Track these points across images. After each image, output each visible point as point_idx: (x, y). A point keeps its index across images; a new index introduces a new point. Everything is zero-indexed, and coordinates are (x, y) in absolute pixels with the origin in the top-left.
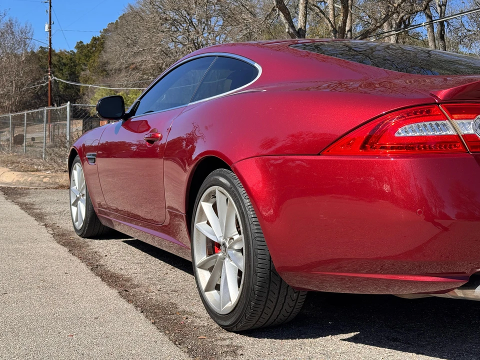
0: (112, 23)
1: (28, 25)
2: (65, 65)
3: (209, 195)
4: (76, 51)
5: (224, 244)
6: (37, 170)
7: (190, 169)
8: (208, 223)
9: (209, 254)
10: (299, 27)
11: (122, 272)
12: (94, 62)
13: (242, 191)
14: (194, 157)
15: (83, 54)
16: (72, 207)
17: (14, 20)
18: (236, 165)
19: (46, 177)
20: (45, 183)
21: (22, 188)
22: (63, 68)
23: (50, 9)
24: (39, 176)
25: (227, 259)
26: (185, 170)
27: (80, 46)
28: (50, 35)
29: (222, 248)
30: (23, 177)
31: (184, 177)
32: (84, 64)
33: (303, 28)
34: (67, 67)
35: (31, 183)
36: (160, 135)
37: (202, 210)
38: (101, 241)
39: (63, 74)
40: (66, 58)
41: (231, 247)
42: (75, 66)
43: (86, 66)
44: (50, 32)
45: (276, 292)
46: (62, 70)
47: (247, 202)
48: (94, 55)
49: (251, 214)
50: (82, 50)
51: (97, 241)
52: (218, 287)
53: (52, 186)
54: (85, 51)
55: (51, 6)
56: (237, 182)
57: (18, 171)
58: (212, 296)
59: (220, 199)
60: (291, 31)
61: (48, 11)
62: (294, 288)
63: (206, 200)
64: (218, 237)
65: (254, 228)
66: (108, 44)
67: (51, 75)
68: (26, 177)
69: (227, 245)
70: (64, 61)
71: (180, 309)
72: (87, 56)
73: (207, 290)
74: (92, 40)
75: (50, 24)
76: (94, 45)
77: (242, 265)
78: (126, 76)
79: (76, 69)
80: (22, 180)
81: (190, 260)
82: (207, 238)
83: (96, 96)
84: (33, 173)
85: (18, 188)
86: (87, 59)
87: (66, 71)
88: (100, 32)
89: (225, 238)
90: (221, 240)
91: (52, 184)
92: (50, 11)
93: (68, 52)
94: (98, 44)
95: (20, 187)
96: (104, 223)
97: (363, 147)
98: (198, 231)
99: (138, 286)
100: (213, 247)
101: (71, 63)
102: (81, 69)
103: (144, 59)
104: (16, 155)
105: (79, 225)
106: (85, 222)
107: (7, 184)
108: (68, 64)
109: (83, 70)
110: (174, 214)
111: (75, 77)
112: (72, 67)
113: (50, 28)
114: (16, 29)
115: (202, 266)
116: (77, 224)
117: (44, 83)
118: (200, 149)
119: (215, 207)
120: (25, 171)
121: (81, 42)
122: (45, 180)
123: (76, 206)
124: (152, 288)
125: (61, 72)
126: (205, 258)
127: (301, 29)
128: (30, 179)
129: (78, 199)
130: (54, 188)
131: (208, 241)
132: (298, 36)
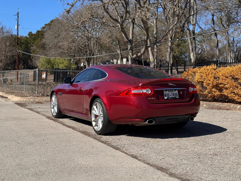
0: (47, 24)
1: (10, 29)
2: (23, 43)
3: (95, 104)
4: (28, 36)
5: (99, 115)
6: (27, 96)
7: (91, 98)
8: (95, 111)
9: (95, 118)
10: (130, 39)
11: (71, 126)
12: (38, 43)
13: (103, 103)
14: (92, 95)
15: (32, 38)
16: (52, 109)
17: (4, 26)
18: (102, 98)
19: (31, 99)
20: (31, 101)
21: (23, 103)
22: (22, 45)
23: (18, 18)
24: (29, 99)
25: (99, 119)
26: (90, 98)
27: (30, 34)
28: (18, 31)
29: (98, 116)
30: (22, 99)
31: (90, 100)
32: (33, 43)
33: (132, 39)
34: (24, 44)
35: (26, 101)
36: (82, 89)
37: (94, 108)
38: (62, 119)
39: (22, 48)
40: (24, 40)
41: (100, 116)
42: (28, 44)
43: (33, 44)
44: (18, 29)
45: (110, 125)
46: (21, 46)
47: (104, 106)
48: (38, 40)
49: (105, 108)
50: (31, 36)
51: (61, 119)
52: (97, 126)
53: (34, 102)
54: (33, 37)
55: (18, 17)
56: (102, 101)
57: (19, 96)
58: (96, 128)
59: (98, 105)
60: (127, 40)
61: (17, 19)
62: (114, 124)
63: (95, 105)
64: (97, 114)
65: (105, 111)
66: (46, 35)
67: (18, 50)
68: (23, 99)
69: (99, 116)
70: (22, 41)
71: (88, 132)
72: (34, 39)
73: (95, 126)
74: (37, 32)
75: (18, 25)
76: (38, 34)
77: (103, 119)
78: (55, 51)
79: (28, 45)
80: (22, 100)
81: (91, 121)
82: (95, 114)
83: (40, 60)
84: (26, 97)
85: (21, 103)
86: (34, 41)
87: (23, 46)
88: (41, 28)
89: (99, 114)
90: (98, 115)
91: (34, 101)
92: (18, 19)
93: (24, 37)
94: (40, 34)
95: (22, 103)
96: (63, 113)
97: (126, 94)
98: (93, 113)
99: (76, 128)
100: (96, 116)
101: (26, 42)
102: (31, 45)
103: (63, 44)
104: (10, 89)
105: (55, 114)
106: (57, 113)
107: (16, 101)
108: (24, 43)
109: (32, 46)
110: (87, 110)
111: (28, 49)
112: (26, 44)
113: (18, 27)
114: (5, 31)
115: (94, 121)
116: (53, 114)
117: (14, 53)
118: (94, 93)
119: (97, 107)
120: (22, 97)
121: (31, 32)
122: (31, 100)
123: (53, 109)
124: (80, 129)
125: (21, 47)
126: (94, 119)
127: (131, 39)
128: (25, 99)
129: (54, 106)
130: (35, 103)
131: (95, 115)
132: (130, 43)
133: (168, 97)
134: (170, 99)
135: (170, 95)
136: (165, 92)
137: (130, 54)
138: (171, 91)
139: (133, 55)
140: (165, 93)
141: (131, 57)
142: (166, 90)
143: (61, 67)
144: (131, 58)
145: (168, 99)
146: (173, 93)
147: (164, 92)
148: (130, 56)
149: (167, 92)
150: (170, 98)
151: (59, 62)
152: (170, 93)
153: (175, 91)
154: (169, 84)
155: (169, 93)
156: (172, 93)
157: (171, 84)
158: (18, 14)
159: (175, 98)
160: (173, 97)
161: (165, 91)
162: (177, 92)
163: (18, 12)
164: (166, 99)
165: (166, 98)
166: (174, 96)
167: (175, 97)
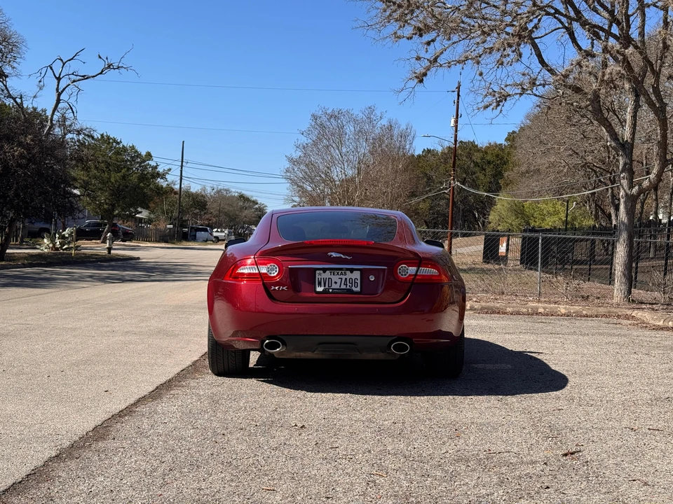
10: (625, 139)
23: (458, 99)
28: (456, 131)
33: (629, 140)
40: (492, 154)
44: (456, 127)
55: (459, 95)
60: (614, 144)
61: (456, 102)
67: (454, 180)
70: (489, 158)
75: (457, 117)
79: (503, 168)
87: (489, 170)
92: (458, 102)
101: (498, 160)
108: (493, 162)
113: (456, 122)
127: (627, 141)
132: (623, 150)
133: (327, 287)
134: (332, 293)
135: (333, 282)
136: (320, 274)
137: (625, 183)
138: (338, 273)
139: (631, 187)
140: (320, 277)
141: (625, 191)
142: (324, 270)
143: (550, 224)
144: (627, 194)
145: (325, 292)
146: (344, 277)
147: (317, 275)
148: (623, 189)
149: (327, 275)
150: (333, 289)
151: (545, 212)
152: (335, 278)
153: (352, 272)
154: (329, 254)
155: (332, 277)
156: (341, 276)
157: (334, 255)
158: (458, 88)
159: (350, 291)
160: (342, 287)
161: (321, 272)
162: (357, 275)
163: (459, 83)
164: (319, 293)
165: (320, 289)
166: (346, 285)
167: (348, 287)
